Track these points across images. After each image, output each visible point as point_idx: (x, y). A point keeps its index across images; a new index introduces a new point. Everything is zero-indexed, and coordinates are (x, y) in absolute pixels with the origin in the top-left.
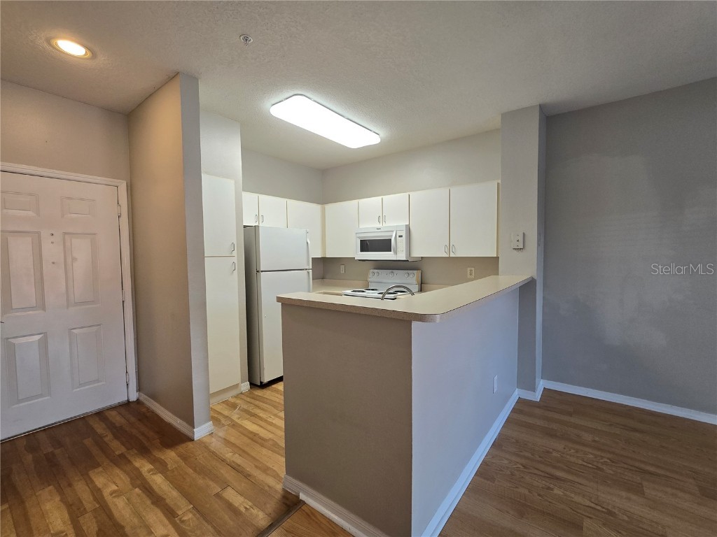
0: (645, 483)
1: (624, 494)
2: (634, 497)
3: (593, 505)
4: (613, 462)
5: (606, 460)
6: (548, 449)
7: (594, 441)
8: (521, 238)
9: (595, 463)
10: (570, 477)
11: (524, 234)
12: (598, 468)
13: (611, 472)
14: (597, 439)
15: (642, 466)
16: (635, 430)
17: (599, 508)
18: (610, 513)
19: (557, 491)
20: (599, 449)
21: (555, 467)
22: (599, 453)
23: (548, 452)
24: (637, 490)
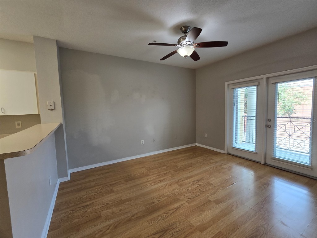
0: (113, 188)
1: (109, 195)
2: (112, 194)
3: (102, 206)
4: (104, 187)
5: (101, 188)
6: (80, 197)
7: (96, 184)
8: (53, 104)
9: (98, 191)
10: (92, 202)
11: (54, 102)
12: (100, 192)
13: (104, 191)
14: (96, 182)
15: (111, 183)
16: (106, 173)
17: (104, 205)
18: (107, 204)
19: (89, 210)
20: (98, 186)
21: (85, 202)
22: (98, 187)
23: (81, 198)
24: (112, 191)
